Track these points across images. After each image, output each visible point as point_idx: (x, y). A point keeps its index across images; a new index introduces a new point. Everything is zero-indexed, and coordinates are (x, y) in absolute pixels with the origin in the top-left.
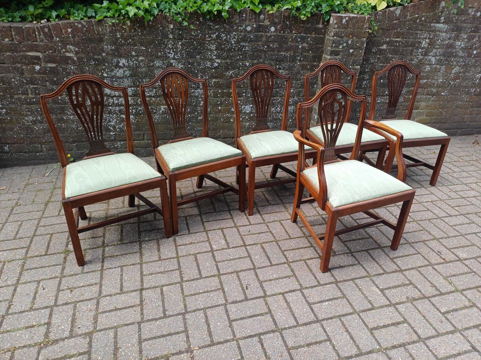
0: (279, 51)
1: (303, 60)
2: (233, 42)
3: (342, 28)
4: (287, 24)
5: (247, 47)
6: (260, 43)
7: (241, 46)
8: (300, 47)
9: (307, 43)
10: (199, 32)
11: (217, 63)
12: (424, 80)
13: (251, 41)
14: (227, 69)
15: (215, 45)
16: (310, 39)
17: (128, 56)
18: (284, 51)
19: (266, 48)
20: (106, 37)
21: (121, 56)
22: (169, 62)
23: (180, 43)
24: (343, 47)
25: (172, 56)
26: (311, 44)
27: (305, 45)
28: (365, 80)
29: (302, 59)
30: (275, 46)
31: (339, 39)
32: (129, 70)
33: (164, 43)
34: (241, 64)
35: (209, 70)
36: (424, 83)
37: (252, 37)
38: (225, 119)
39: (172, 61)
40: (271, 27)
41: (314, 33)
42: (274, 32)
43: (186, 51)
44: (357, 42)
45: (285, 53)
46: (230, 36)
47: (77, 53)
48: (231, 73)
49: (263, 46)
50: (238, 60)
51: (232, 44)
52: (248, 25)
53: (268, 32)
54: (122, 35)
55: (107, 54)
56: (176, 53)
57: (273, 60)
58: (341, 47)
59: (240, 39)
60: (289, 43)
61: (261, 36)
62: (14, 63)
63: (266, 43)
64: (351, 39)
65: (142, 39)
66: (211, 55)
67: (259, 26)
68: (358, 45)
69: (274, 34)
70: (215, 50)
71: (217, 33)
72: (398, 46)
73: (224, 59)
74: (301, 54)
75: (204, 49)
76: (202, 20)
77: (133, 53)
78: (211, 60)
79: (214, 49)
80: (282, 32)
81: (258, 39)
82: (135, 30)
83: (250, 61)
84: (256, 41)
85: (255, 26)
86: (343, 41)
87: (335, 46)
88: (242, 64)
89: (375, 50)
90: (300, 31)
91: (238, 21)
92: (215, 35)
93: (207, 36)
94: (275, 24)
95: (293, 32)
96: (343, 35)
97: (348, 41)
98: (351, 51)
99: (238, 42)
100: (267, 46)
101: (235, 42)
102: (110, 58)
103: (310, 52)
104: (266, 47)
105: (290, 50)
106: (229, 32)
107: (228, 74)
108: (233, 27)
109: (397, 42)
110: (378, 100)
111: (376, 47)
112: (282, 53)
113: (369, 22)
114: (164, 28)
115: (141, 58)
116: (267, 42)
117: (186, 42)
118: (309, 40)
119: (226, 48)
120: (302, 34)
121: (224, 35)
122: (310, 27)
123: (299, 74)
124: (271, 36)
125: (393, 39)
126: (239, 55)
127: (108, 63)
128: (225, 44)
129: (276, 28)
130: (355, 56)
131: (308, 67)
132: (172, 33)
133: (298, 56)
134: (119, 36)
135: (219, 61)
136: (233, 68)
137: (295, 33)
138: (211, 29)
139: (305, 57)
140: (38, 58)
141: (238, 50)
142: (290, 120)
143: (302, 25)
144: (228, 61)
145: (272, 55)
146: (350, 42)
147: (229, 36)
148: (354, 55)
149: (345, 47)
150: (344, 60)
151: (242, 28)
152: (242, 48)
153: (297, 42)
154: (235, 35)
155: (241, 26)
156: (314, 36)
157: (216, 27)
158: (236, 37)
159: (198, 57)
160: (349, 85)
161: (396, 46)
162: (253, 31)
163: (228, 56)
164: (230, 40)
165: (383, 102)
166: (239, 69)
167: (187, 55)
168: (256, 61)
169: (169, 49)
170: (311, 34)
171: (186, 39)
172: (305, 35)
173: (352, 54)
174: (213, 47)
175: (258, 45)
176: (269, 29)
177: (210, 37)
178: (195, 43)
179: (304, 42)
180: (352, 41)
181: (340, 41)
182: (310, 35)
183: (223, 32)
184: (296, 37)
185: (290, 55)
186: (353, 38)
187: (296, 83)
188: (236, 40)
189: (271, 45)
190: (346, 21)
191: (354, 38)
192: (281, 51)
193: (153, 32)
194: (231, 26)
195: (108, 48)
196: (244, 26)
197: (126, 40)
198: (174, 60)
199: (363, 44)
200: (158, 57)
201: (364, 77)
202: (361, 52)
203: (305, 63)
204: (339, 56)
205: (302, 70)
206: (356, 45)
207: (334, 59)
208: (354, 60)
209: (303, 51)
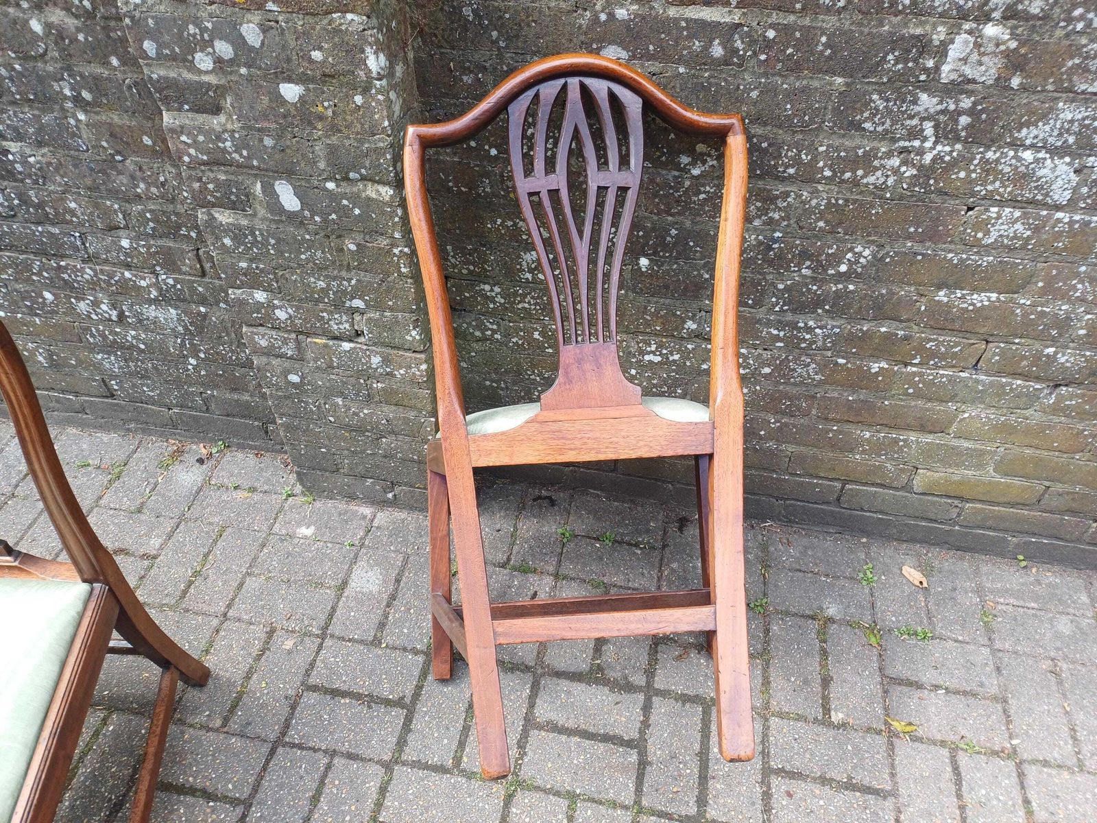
1: (97, 103)
9: (67, 9)
12: (975, 289)
24: (219, 62)
26: (90, 14)
27: (59, 16)
29: (86, 95)
31: (165, 7)
36: (977, 311)
44: (307, 38)
58: (204, 61)
64: (256, 18)
68: (317, 55)
72: (726, 62)
74: (69, 70)
87: (160, 56)
97: (235, 26)
98: (290, 91)
103: (115, 61)
109: (705, 29)
110: (643, 353)
123: (120, 173)
125: (672, 12)
130: (334, 129)
131: (147, 141)
133: (58, 78)
139: (97, 85)
142: (193, 361)
146: (251, 34)
148: (320, 117)
149: (234, 62)
150: (268, 142)
160: (367, 277)
161: (702, 60)
165: (680, 367)
173: (304, 113)
180: (264, 29)
186: (258, 4)
191: (272, 6)
199: (354, 53)
202: (366, 105)
203: (116, 119)
204: (222, 118)
205: (118, 153)
206: (311, 61)
207: (200, 130)
208: (332, 151)
209: (66, 56)
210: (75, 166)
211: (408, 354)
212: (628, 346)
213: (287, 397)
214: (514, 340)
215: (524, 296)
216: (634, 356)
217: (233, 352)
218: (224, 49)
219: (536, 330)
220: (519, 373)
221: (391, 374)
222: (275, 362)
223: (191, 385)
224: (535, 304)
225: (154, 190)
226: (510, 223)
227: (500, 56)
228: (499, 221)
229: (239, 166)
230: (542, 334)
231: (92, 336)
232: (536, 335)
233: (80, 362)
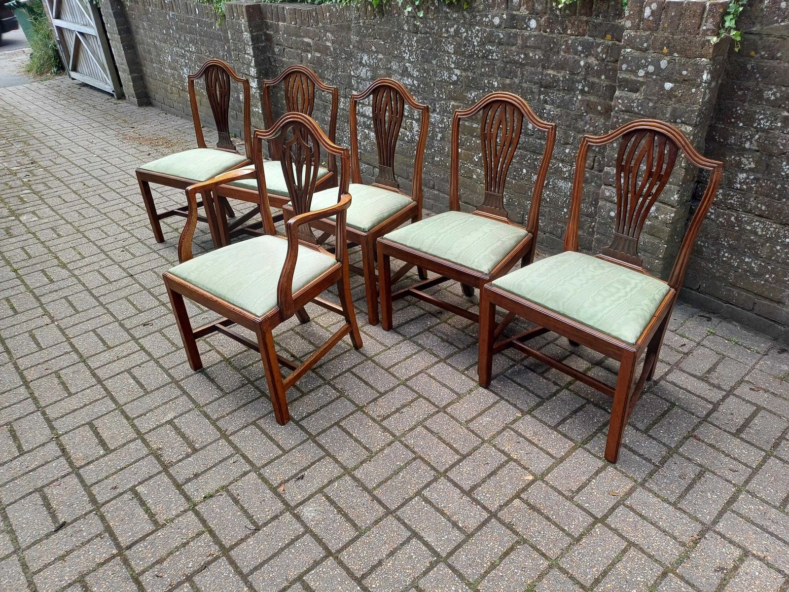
0: (544, 67)
1: (588, 92)
2: (476, 43)
3: (645, 30)
4: (557, 16)
5: (495, 54)
6: (514, 48)
7: (487, 50)
8: (582, 63)
9: (596, 58)
10: (435, 22)
11: (456, 75)
13: (500, 43)
14: (469, 88)
15: (453, 46)
16: (602, 50)
17: (369, 52)
18: (552, 69)
19: (523, 59)
20: (353, 25)
21: (363, 51)
22: (404, 65)
23: (415, 39)
24: (647, 73)
25: (407, 58)
26: (603, 60)
27: (592, 60)
28: (743, 171)
29: (586, 89)
30: (537, 57)
31: (637, 54)
32: (370, 70)
33: (399, 38)
34: (486, 81)
35: (447, 86)
37: (502, 36)
38: (466, 172)
39: (407, 64)
40: (529, 20)
41: (609, 36)
42: (536, 28)
43: (421, 51)
44: (684, 66)
45: (555, 73)
46: (472, 32)
47: (333, 43)
48: (473, 95)
49: (518, 54)
50: (482, 75)
51: (474, 46)
52: (496, 16)
53: (526, 29)
54: (364, 23)
55: (354, 47)
56: (411, 52)
57: (535, 83)
58: (641, 73)
59: (485, 38)
60: (562, 53)
61: (516, 35)
62: (297, 49)
63: (522, 48)
64: (668, 58)
65: (381, 29)
66: (448, 61)
67: (513, 17)
68: (684, 73)
69: (535, 33)
70: (454, 53)
71: (455, 26)
73: (465, 70)
74: (585, 79)
75: (440, 50)
76: (437, 4)
77: (373, 48)
78: (449, 69)
79: (452, 51)
80: (548, 30)
81: (510, 41)
82: (375, 16)
83: (499, 78)
84: (508, 44)
85: (505, 16)
86: (646, 60)
87: (626, 70)
88: (488, 82)
89: (774, 94)
90: (581, 30)
91: (481, 7)
92: (452, 30)
93: (444, 30)
94: (537, 14)
95: (569, 32)
96: (645, 45)
97: (659, 61)
98: (668, 86)
99: (482, 44)
100: (525, 54)
101: (478, 43)
102: (356, 51)
103: (603, 77)
104: (522, 56)
105: (563, 68)
106: (472, 25)
107: (469, 96)
108: (476, 16)
111: (777, 85)
112: (550, 72)
113: (713, 16)
114: (399, 15)
115: (380, 56)
116: (525, 47)
117: (421, 37)
118: (599, 50)
119: (467, 53)
120: (586, 37)
121: (464, 30)
122: (601, 23)
123: (582, 120)
124: (530, 36)
126: (483, 66)
127: (355, 58)
128: (465, 45)
129: (537, 21)
130: (679, 101)
131: (599, 108)
132: (407, 22)
133: (579, 82)
134: (361, 24)
135: (457, 72)
136: (477, 88)
137: (573, 35)
138: (448, 19)
139: (592, 85)
140: (308, 44)
141: (483, 57)
142: (565, 210)
143: (585, 18)
144: (470, 74)
145: (532, 73)
146: (664, 64)
147: (470, 33)
148: (675, 96)
149: (652, 74)
150: (651, 104)
151: (487, 20)
152: (488, 55)
153: (576, 52)
154: (478, 30)
155: (487, 16)
156: (610, 43)
157: (454, 16)
158: (480, 35)
159: (434, 62)
162: (503, 26)
163: (470, 66)
164: (472, 39)
166: (484, 90)
167: (423, 57)
168: (508, 81)
169: (405, 46)
170: (604, 37)
171: (421, 33)
172: (591, 39)
173: (670, 94)
174: (451, 49)
175: (511, 51)
176: (526, 24)
177: (447, 31)
178: (431, 39)
179: (590, 54)
180: (669, 62)
181: (639, 60)
182: (602, 41)
183: (463, 25)
184: (574, 42)
185: (564, 77)
186: (670, 53)
187: (574, 138)
188: (479, 40)
189: (531, 55)
190: (653, 12)
191: (676, 54)
192: (548, 68)
193: (390, 20)
194: (473, 15)
195: (354, 38)
196: (490, 16)
197: (367, 29)
198: (409, 63)
199: (699, 73)
200: (395, 57)
201: (740, 162)
202: (696, 93)
203: (592, 98)
204: (637, 94)
205: (586, 112)
206: (681, 74)
207: (627, 98)
208: (674, 110)
209: (587, 73)
210: (566, 117)
211: (669, 207)
212: (779, 232)
213: (605, 224)
214: (720, 220)
215: (733, 196)
216: (781, 238)
217: (586, 207)
218: (651, 69)
219: (733, 215)
220: (717, 239)
221: (657, 217)
222: (608, 204)
223: (560, 222)
224: (737, 201)
225: (591, 128)
226: (738, 158)
227: (757, 85)
228: (733, 157)
229: (636, 113)
230: (736, 218)
231: (531, 192)
232: (733, 219)
233: (519, 204)
